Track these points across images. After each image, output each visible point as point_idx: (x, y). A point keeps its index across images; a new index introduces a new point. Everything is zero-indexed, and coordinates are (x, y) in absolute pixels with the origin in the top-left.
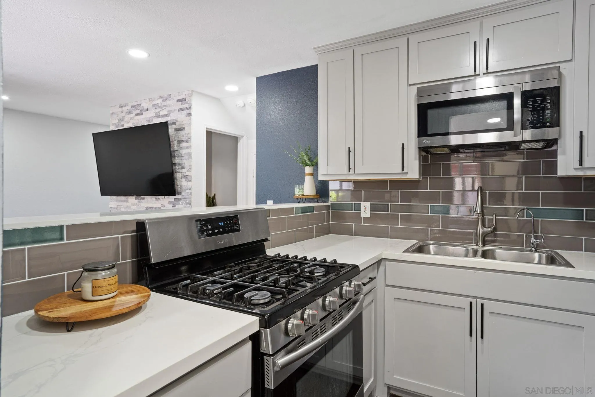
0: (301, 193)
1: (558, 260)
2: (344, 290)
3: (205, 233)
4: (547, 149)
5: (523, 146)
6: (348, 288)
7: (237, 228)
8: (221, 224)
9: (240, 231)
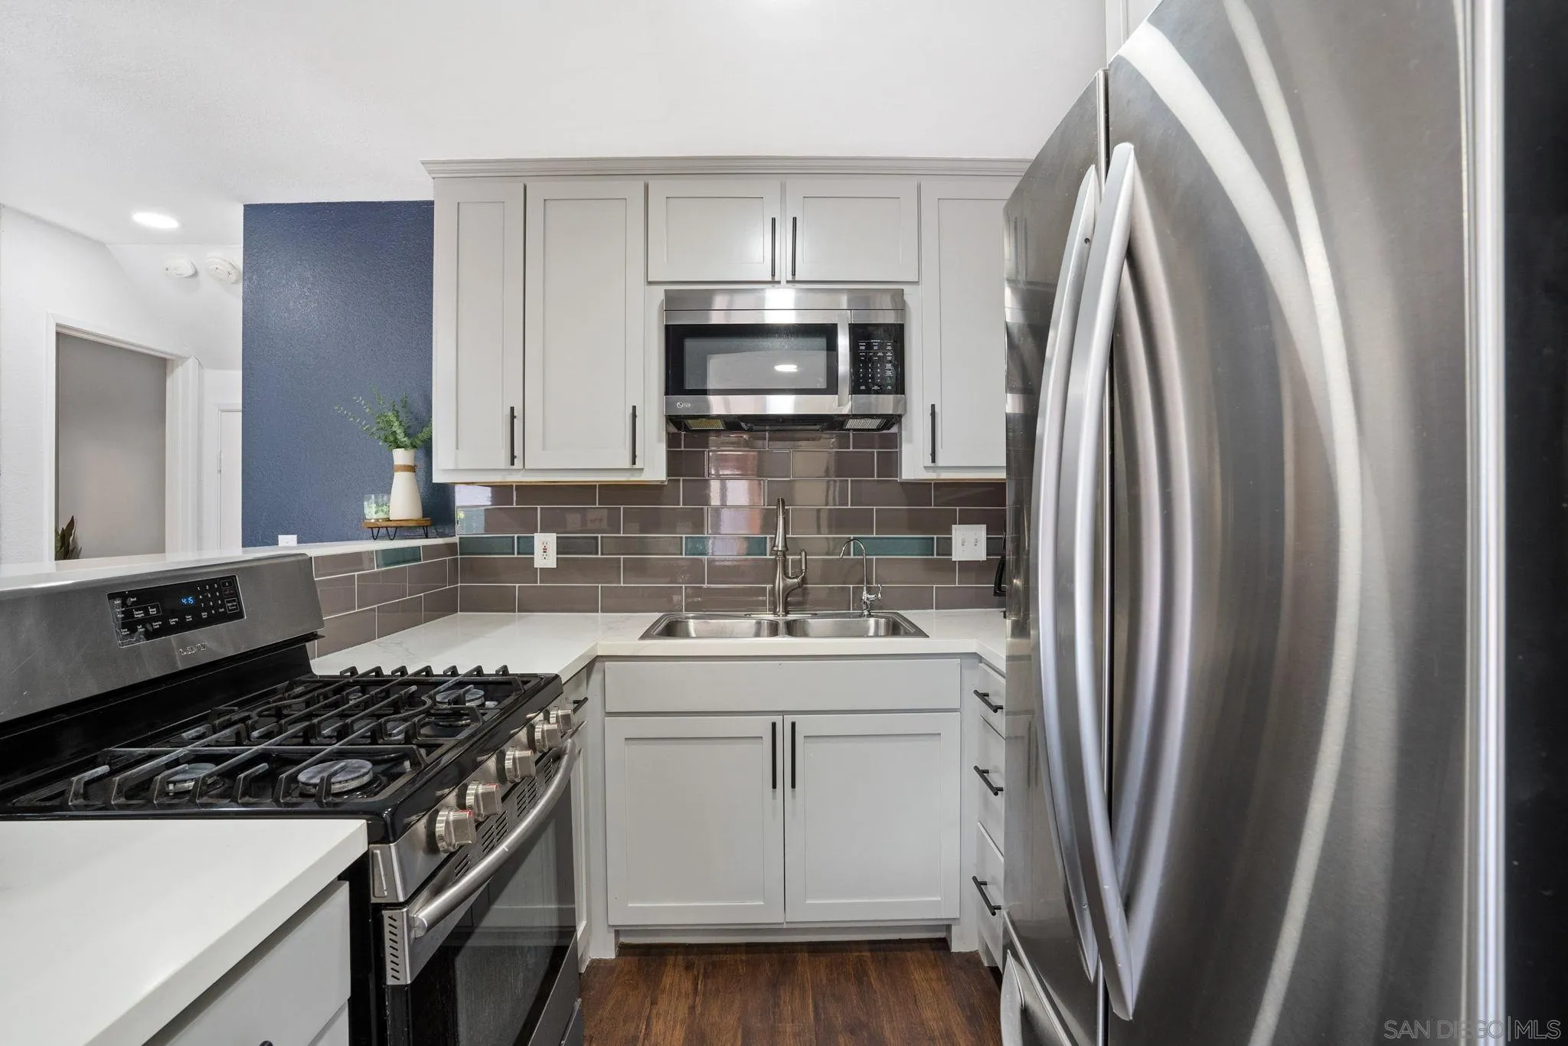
0: (381, 515)
1: (903, 626)
2: (539, 732)
3: (140, 629)
4: (885, 431)
5: (851, 424)
6: (546, 727)
7: (234, 609)
8: (187, 601)
9: (242, 617)
